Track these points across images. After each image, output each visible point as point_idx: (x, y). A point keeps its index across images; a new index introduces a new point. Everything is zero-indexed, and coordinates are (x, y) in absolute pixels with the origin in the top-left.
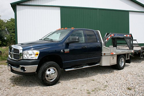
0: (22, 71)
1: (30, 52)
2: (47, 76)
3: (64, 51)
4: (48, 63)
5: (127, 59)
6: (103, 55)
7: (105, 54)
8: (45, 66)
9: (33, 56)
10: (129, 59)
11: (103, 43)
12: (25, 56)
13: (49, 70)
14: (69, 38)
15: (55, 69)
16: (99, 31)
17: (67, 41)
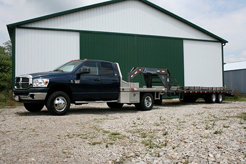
0: (31, 99)
1: (40, 80)
2: (56, 105)
3: (74, 81)
4: (57, 92)
5: (156, 99)
6: (121, 90)
7: (123, 89)
8: (54, 94)
9: (43, 84)
10: (159, 98)
11: (121, 76)
12: (35, 84)
13: (58, 100)
14: (80, 70)
15: (64, 99)
16: (117, 64)
17: (78, 72)
